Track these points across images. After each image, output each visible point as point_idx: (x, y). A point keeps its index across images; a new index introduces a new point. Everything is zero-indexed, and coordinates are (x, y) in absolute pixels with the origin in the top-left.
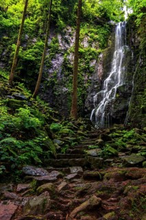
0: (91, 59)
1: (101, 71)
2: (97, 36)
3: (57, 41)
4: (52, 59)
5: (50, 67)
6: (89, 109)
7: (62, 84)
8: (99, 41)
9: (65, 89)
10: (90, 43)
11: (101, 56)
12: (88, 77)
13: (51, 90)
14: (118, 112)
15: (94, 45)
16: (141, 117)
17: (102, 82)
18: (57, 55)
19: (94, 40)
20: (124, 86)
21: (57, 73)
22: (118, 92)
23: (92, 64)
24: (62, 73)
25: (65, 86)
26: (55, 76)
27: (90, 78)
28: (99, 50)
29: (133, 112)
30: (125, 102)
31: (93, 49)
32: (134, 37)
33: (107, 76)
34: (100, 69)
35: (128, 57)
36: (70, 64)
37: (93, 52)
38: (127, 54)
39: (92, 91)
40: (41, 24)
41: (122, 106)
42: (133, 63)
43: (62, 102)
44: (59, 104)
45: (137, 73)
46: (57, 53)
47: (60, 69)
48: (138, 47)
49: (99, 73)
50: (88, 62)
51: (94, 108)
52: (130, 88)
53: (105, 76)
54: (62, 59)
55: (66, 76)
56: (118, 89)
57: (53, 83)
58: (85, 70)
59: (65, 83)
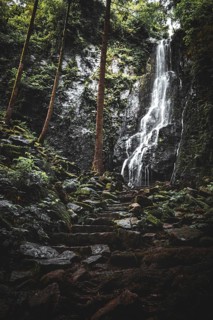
0: (123, 89)
1: (137, 105)
2: (130, 58)
3: (75, 64)
6: (119, 159)
7: (82, 123)
8: (134, 64)
9: (85, 131)
10: (121, 67)
11: (136, 84)
12: (118, 114)
13: (66, 132)
14: (162, 163)
15: (126, 69)
16: (196, 171)
17: (138, 121)
18: (74, 83)
19: (128, 63)
20: (169, 127)
21: (74, 108)
22: (160, 136)
23: (124, 96)
24: (81, 108)
25: (85, 127)
26: (71, 113)
27: (121, 115)
28: (133, 77)
29: (184, 164)
30: (172, 150)
31: (125, 75)
32: (183, 60)
33: (145, 113)
34: (135, 103)
35: (175, 87)
36: (92, 95)
37: (125, 79)
38: (173, 83)
40: (53, 42)
41: (167, 155)
42: (182, 94)
43: (80, 148)
44: (76, 152)
45: (188, 108)
46: (74, 80)
48: (188, 72)
49: (133, 109)
50: (118, 94)
51: (126, 157)
52: (179, 130)
53: (142, 112)
54: (81, 89)
55: (87, 112)
56: (161, 131)
57: (68, 122)
58: (113, 104)
59: (85, 121)
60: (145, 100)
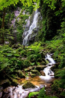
0: (26, 19)
1: (29, 23)
2: (29, 10)
4: (12, 21)
5: (11, 23)
6: (23, 38)
7: (15, 29)
8: (29, 12)
9: (16, 31)
11: (29, 17)
15: (27, 13)
17: (29, 27)
19: (27, 11)
22: (33, 31)
23: (26, 21)
26: (12, 27)
27: (25, 26)
28: (29, 15)
36: (18, 21)
37: (27, 16)
38: (39, 16)
39: (25, 31)
41: (34, 36)
46: (14, 18)
47: (14, 24)
50: (24, 20)
53: (30, 25)
54: (15, 20)
55: (16, 26)
57: (11, 30)
58: (23, 23)
59: (16, 29)
60: (32, 22)
